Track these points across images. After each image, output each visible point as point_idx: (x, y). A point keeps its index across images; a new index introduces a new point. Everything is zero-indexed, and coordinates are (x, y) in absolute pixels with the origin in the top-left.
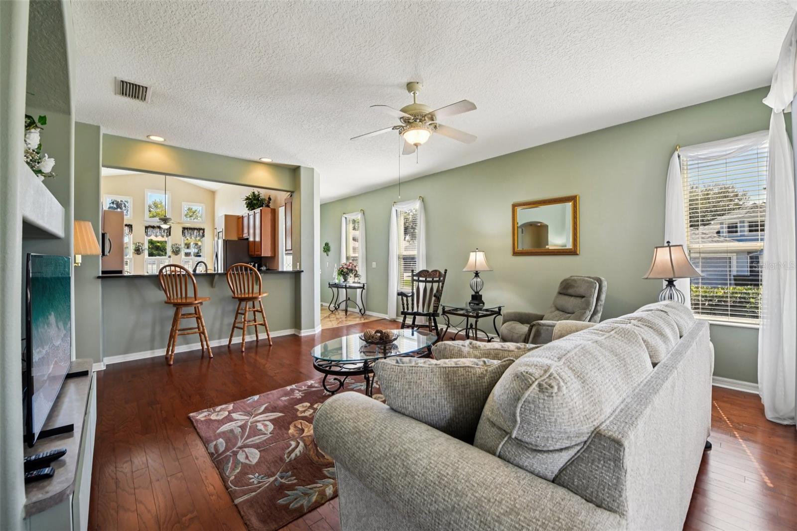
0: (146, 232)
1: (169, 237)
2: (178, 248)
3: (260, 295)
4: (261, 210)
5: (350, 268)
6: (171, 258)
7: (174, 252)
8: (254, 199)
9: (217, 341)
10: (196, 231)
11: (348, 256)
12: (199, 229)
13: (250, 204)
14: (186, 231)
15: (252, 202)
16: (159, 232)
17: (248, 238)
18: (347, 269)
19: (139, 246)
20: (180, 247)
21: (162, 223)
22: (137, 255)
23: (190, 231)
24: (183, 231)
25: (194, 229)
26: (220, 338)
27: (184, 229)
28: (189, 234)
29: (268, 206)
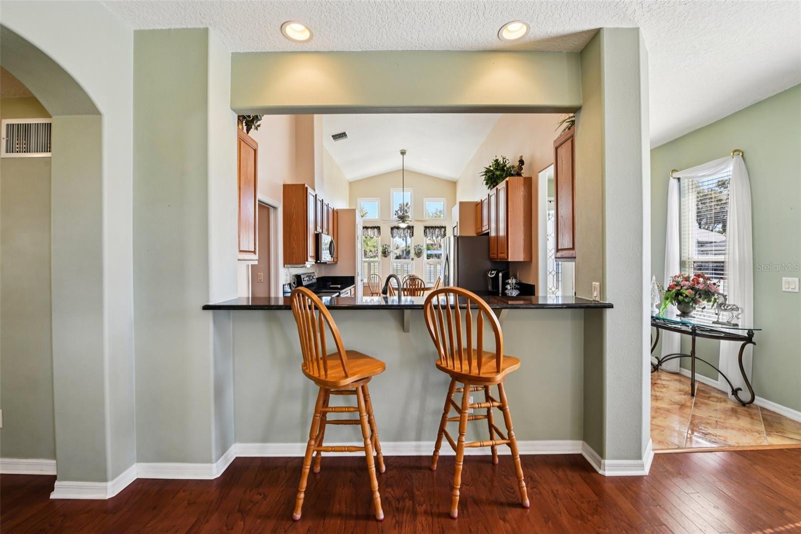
0: (392, 233)
1: (413, 238)
2: (420, 249)
3: (498, 372)
4: (507, 182)
5: (700, 287)
6: (414, 261)
7: (416, 254)
8: (497, 170)
9: (414, 443)
10: (437, 230)
11: (683, 259)
12: (440, 228)
13: (491, 179)
14: (428, 230)
15: (493, 174)
16: (402, 233)
17: (488, 233)
18: (692, 288)
19: (386, 248)
20: (422, 248)
21: (401, 221)
22: (384, 258)
23: (431, 230)
24: (425, 230)
25: (436, 227)
26: (418, 438)
27: (426, 227)
28: (431, 234)
29: (519, 174)
